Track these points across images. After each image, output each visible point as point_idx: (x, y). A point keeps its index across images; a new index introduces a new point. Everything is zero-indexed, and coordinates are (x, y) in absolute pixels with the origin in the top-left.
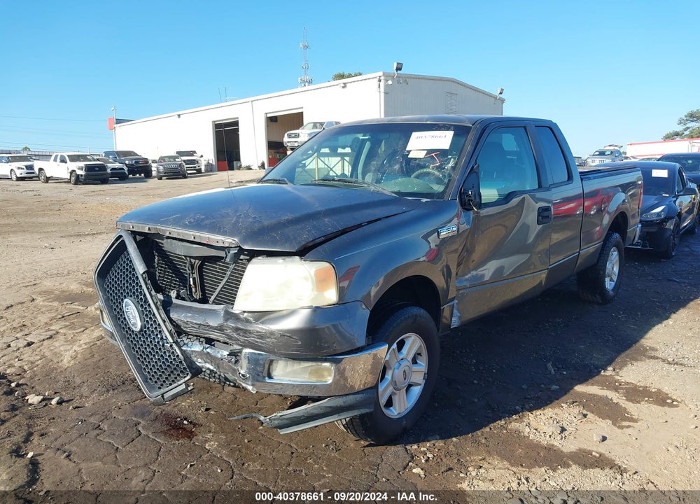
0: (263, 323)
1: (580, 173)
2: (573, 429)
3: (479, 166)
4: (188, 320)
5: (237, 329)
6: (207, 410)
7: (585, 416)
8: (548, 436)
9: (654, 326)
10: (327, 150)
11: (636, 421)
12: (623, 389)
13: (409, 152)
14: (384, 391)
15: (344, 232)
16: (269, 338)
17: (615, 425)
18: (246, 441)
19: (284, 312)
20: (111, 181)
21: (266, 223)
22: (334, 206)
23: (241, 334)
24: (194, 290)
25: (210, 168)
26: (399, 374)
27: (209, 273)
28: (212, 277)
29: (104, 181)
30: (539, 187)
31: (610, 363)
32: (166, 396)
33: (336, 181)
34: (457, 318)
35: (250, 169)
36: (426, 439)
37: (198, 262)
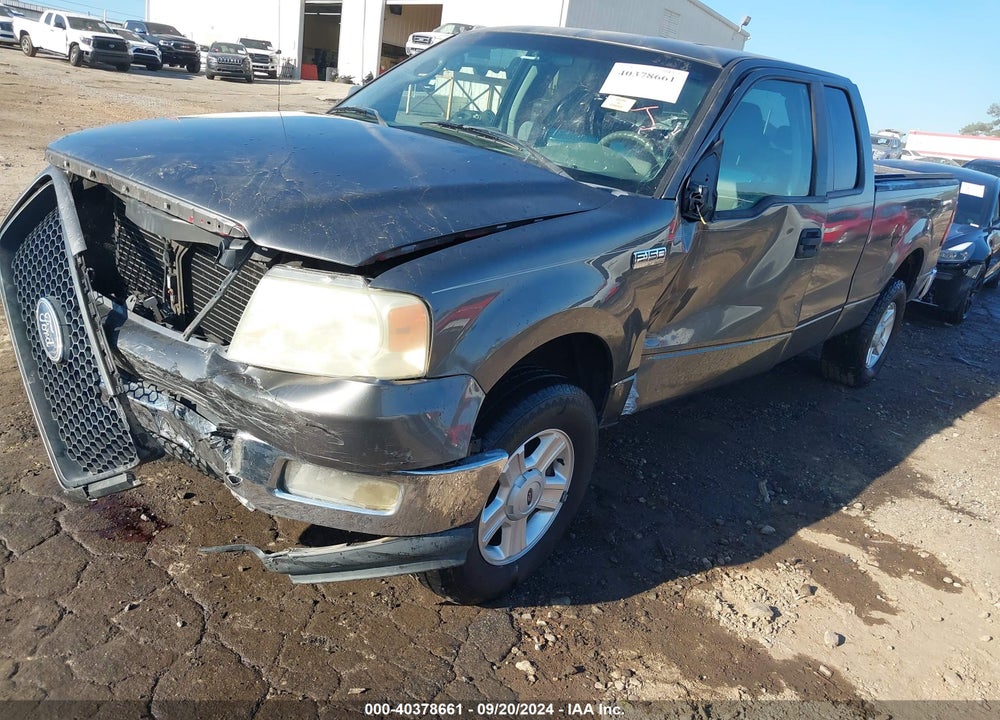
0: (276, 393)
1: (876, 177)
2: (793, 615)
3: (723, 143)
4: (147, 359)
5: (228, 396)
6: (188, 496)
7: (813, 590)
8: (750, 625)
9: (928, 436)
10: (469, 70)
11: (893, 611)
12: (874, 545)
13: (605, 97)
14: (490, 520)
15: (458, 239)
16: (284, 423)
17: (860, 616)
18: (240, 568)
19: (321, 380)
20: (134, 68)
21: (309, 198)
22: (450, 182)
23: (235, 405)
24: (172, 298)
25: (289, 73)
26: (520, 493)
27: (201, 273)
28: (206, 282)
29: (122, 67)
30: (810, 195)
31: (856, 493)
32: (92, 489)
33: (465, 130)
34: (633, 400)
35: (350, 82)
36: (547, 602)
37: (182, 250)
